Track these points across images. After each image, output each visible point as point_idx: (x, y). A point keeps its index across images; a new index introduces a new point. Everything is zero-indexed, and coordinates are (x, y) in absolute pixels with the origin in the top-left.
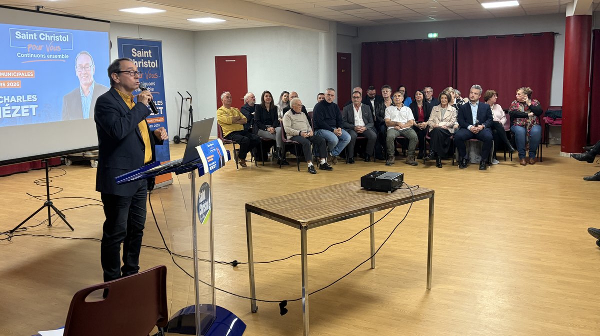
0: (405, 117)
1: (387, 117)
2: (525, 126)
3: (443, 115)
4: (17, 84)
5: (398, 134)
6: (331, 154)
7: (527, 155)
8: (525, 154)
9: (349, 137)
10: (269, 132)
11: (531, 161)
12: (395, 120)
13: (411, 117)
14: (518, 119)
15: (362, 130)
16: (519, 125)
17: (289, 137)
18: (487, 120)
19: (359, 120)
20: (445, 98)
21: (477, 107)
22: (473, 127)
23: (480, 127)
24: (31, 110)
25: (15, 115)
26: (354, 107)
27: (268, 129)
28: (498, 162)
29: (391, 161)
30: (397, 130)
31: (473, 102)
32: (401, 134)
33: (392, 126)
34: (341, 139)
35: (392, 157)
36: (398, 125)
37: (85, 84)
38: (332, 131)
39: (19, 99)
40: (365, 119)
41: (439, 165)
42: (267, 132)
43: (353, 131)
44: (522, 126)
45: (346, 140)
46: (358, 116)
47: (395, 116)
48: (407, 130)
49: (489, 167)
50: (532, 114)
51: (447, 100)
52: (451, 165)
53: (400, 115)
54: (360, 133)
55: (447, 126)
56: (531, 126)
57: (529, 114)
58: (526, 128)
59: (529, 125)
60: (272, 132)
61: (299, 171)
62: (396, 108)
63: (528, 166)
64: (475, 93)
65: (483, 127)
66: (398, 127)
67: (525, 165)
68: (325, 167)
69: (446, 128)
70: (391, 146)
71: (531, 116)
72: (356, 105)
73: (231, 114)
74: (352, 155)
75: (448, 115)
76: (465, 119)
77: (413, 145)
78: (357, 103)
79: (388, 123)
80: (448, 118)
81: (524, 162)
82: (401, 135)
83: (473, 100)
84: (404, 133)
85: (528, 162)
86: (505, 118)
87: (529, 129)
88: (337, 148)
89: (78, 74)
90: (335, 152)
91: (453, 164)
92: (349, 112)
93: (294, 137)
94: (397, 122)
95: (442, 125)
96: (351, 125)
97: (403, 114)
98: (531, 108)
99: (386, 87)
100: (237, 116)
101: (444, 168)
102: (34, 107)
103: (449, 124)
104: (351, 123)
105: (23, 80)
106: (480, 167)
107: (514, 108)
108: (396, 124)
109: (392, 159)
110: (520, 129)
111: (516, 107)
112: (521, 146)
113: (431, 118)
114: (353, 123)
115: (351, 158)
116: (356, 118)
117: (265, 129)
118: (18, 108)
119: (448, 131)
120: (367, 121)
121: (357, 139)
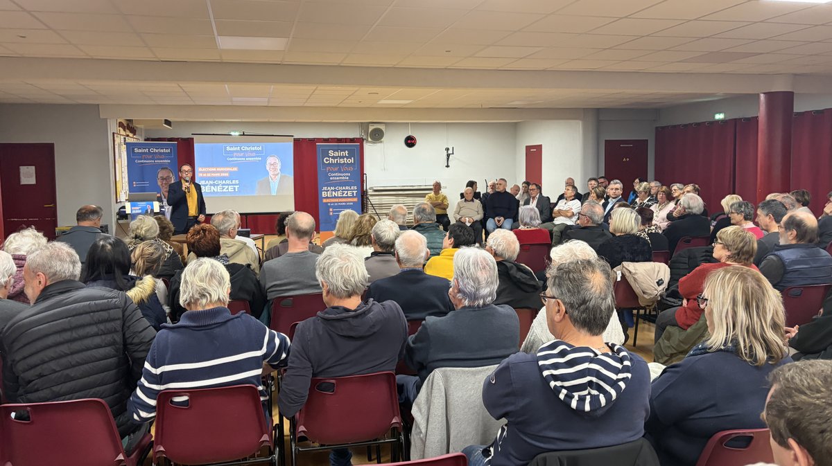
4: (227, 175)
24: (234, 188)
25: (224, 190)
37: (273, 175)
39: (228, 182)
89: (268, 168)
102: (236, 187)
105: (230, 172)
118: (227, 187)
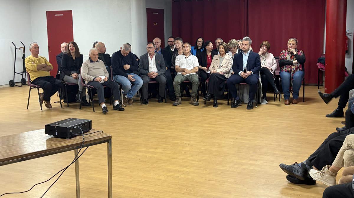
0: (191, 64)
1: (177, 64)
2: (290, 72)
3: (221, 63)
5: (184, 78)
6: (126, 96)
7: (291, 96)
8: (289, 96)
9: (141, 82)
10: (72, 78)
11: (294, 101)
12: (182, 67)
13: (197, 64)
14: (285, 66)
15: (154, 75)
16: (285, 71)
17: (86, 82)
18: (255, 67)
19: (153, 67)
20: (222, 48)
21: (248, 56)
22: (243, 73)
23: (249, 73)
26: (149, 56)
27: (73, 75)
28: (267, 102)
29: (177, 102)
30: (183, 75)
31: (245, 52)
32: (187, 78)
33: (180, 72)
34: (133, 84)
35: (178, 99)
36: (184, 71)
38: (127, 76)
40: (158, 66)
41: (215, 105)
42: (71, 77)
43: (146, 76)
44: (288, 72)
45: (138, 84)
46: (152, 64)
47: (183, 63)
48: (191, 75)
49: (256, 107)
50: (296, 61)
51: (223, 50)
52: (226, 105)
53: (187, 62)
54: (152, 79)
55: (223, 72)
56: (294, 72)
57: (294, 62)
58: (291, 73)
59: (293, 71)
60: (75, 77)
61: (94, 111)
62: (184, 56)
63: (291, 105)
64: (246, 45)
65: (251, 73)
66: (184, 73)
67: (288, 105)
68: (119, 108)
69: (222, 73)
70: (177, 89)
71: (295, 63)
72: (150, 54)
73: (37, 62)
74: (146, 96)
75: (225, 62)
76: (238, 66)
77: (195, 89)
78: (151, 52)
79: (177, 69)
80: (225, 65)
81: (287, 102)
82: (187, 80)
83: (244, 50)
84: (189, 78)
85: (291, 102)
86: (276, 65)
87: (293, 74)
88: (131, 91)
90: (130, 95)
91: (228, 104)
92: (144, 60)
93: (90, 82)
94: (184, 69)
95: (219, 71)
96: (146, 72)
97: (190, 61)
98: (296, 57)
99: (178, 39)
100: (43, 63)
101: (219, 107)
103: (225, 70)
104: (145, 70)
106: (247, 107)
107: (282, 57)
108: (183, 70)
109: (179, 100)
110: (286, 74)
111: (284, 56)
112: (286, 88)
113: (212, 66)
114: (148, 69)
115: (146, 100)
116: (150, 66)
117: (70, 75)
119: (224, 76)
120: (160, 68)
121: (149, 83)
